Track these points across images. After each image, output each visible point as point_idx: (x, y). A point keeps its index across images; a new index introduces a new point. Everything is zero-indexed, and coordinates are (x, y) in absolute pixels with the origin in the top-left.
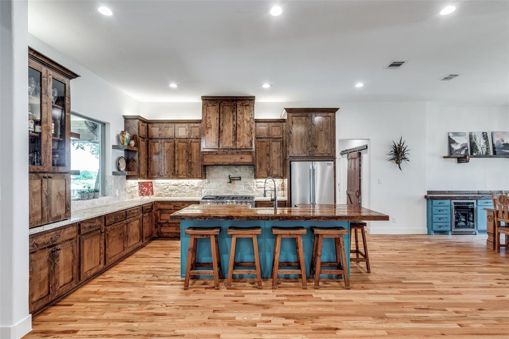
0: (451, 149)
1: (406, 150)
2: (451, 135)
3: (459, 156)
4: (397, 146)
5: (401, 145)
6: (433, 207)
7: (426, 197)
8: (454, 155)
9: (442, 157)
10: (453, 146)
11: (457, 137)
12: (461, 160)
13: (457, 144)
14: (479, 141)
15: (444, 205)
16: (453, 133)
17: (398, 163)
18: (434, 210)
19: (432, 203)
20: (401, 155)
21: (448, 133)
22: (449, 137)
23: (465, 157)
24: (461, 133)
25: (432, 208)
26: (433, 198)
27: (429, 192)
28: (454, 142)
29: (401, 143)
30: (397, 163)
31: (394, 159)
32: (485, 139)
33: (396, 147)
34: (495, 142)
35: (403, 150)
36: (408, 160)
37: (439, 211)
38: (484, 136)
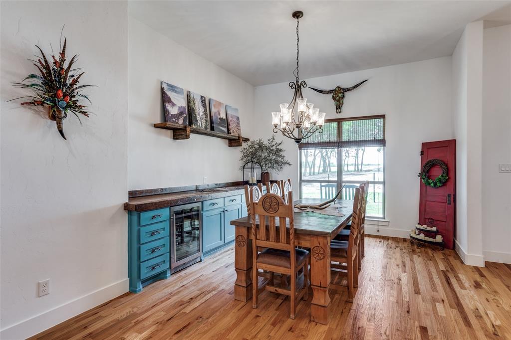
0: (165, 112)
1: (78, 85)
2: (165, 86)
3: (176, 126)
4: (52, 66)
5: (65, 66)
6: (142, 229)
7: (126, 207)
8: (169, 124)
9: (151, 125)
10: (169, 107)
11: (174, 94)
12: (179, 134)
13: (174, 105)
14: (197, 108)
15: (159, 219)
16: (169, 85)
17: (56, 117)
18: (143, 234)
19: (139, 218)
20: (65, 95)
21: (161, 83)
22: (162, 89)
23: (184, 129)
24: (177, 88)
25: (139, 231)
26: (141, 209)
27: (133, 195)
28: (169, 101)
29: (63, 60)
30: (53, 118)
31: (42, 103)
32: (204, 107)
33: (47, 67)
34: (213, 114)
35: (69, 81)
36: (85, 113)
37: (153, 234)
38: (202, 102)
